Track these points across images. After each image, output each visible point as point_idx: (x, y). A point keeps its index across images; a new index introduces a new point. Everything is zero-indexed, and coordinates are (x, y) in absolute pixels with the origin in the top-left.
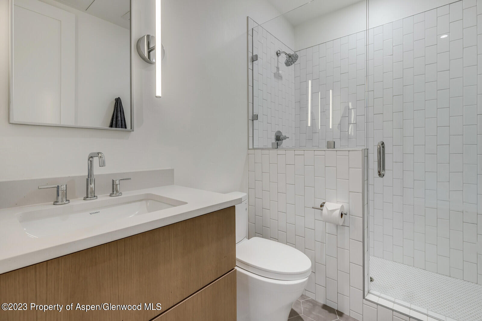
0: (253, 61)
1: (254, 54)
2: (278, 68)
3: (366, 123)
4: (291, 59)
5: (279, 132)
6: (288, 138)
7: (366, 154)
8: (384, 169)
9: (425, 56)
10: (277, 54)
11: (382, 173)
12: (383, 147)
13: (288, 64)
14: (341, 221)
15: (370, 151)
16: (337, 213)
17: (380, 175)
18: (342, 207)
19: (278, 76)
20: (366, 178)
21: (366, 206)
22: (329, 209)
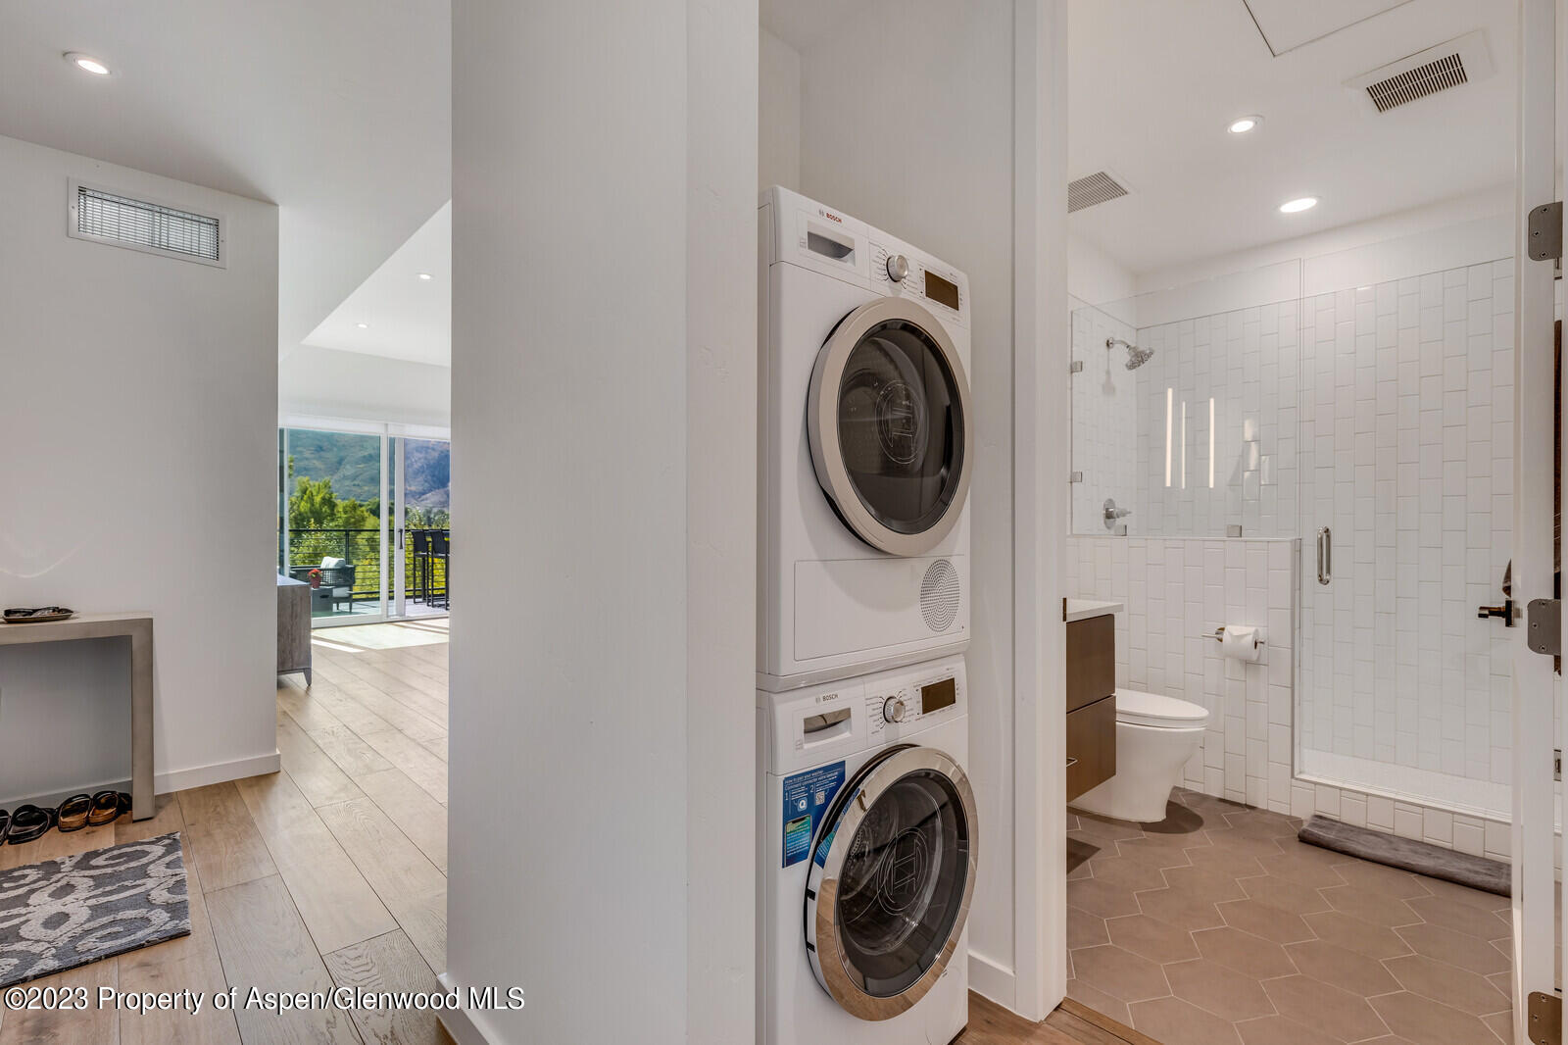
0: (1072, 372)
1: (1074, 360)
2: (1108, 373)
3: (1298, 485)
4: (1139, 358)
5: (1110, 500)
6: (1130, 513)
7: (1298, 548)
8: (1328, 571)
9: (1397, 380)
10: (1108, 345)
11: (1325, 577)
12: (1328, 537)
13: (1132, 366)
14: (1254, 655)
15: (1304, 542)
16: (1249, 640)
17: (1321, 580)
18: (1257, 631)
19: (1109, 389)
20: (1297, 587)
21: (1297, 632)
22: (1235, 634)
